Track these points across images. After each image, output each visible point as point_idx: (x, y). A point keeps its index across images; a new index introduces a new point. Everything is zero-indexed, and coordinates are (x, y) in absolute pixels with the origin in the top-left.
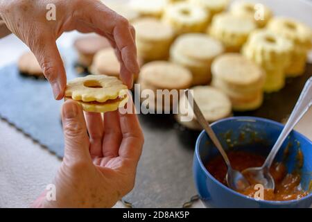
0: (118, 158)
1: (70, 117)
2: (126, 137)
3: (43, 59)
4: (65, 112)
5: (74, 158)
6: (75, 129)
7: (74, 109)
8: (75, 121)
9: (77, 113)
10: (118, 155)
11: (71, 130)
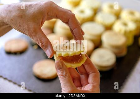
0: (89, 84)
1: (60, 69)
2: (90, 74)
3: (38, 40)
4: (57, 67)
5: (67, 89)
6: (64, 74)
7: (61, 64)
8: (63, 70)
9: (63, 66)
10: (88, 83)
11: (62, 75)
